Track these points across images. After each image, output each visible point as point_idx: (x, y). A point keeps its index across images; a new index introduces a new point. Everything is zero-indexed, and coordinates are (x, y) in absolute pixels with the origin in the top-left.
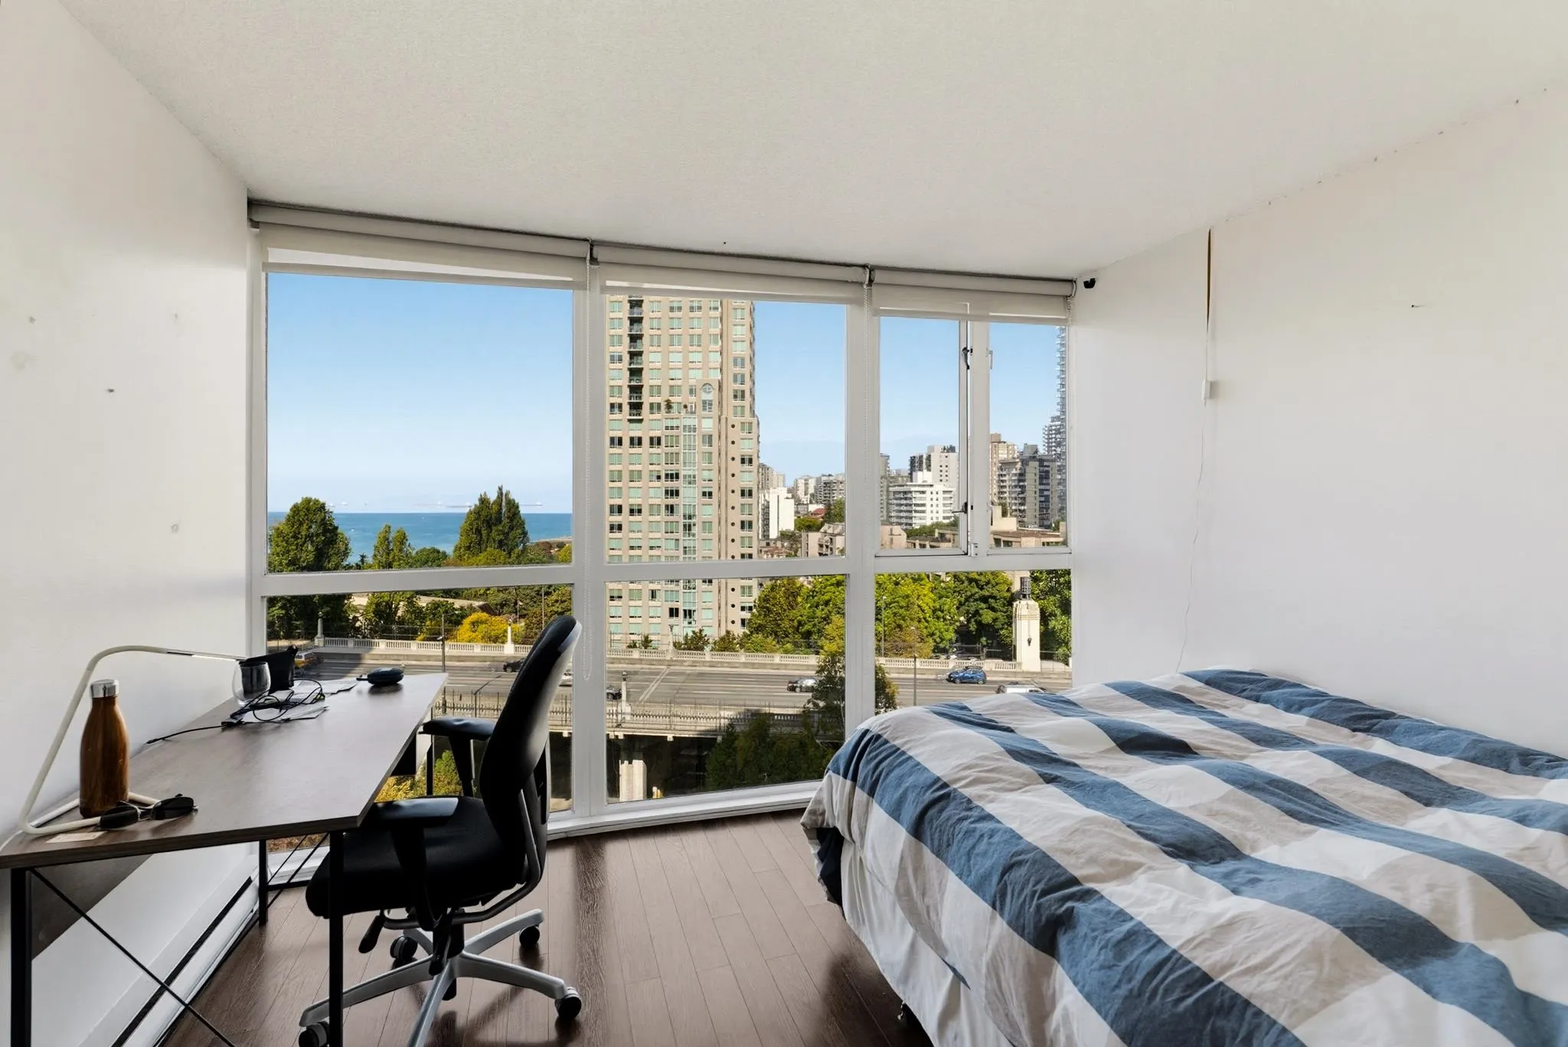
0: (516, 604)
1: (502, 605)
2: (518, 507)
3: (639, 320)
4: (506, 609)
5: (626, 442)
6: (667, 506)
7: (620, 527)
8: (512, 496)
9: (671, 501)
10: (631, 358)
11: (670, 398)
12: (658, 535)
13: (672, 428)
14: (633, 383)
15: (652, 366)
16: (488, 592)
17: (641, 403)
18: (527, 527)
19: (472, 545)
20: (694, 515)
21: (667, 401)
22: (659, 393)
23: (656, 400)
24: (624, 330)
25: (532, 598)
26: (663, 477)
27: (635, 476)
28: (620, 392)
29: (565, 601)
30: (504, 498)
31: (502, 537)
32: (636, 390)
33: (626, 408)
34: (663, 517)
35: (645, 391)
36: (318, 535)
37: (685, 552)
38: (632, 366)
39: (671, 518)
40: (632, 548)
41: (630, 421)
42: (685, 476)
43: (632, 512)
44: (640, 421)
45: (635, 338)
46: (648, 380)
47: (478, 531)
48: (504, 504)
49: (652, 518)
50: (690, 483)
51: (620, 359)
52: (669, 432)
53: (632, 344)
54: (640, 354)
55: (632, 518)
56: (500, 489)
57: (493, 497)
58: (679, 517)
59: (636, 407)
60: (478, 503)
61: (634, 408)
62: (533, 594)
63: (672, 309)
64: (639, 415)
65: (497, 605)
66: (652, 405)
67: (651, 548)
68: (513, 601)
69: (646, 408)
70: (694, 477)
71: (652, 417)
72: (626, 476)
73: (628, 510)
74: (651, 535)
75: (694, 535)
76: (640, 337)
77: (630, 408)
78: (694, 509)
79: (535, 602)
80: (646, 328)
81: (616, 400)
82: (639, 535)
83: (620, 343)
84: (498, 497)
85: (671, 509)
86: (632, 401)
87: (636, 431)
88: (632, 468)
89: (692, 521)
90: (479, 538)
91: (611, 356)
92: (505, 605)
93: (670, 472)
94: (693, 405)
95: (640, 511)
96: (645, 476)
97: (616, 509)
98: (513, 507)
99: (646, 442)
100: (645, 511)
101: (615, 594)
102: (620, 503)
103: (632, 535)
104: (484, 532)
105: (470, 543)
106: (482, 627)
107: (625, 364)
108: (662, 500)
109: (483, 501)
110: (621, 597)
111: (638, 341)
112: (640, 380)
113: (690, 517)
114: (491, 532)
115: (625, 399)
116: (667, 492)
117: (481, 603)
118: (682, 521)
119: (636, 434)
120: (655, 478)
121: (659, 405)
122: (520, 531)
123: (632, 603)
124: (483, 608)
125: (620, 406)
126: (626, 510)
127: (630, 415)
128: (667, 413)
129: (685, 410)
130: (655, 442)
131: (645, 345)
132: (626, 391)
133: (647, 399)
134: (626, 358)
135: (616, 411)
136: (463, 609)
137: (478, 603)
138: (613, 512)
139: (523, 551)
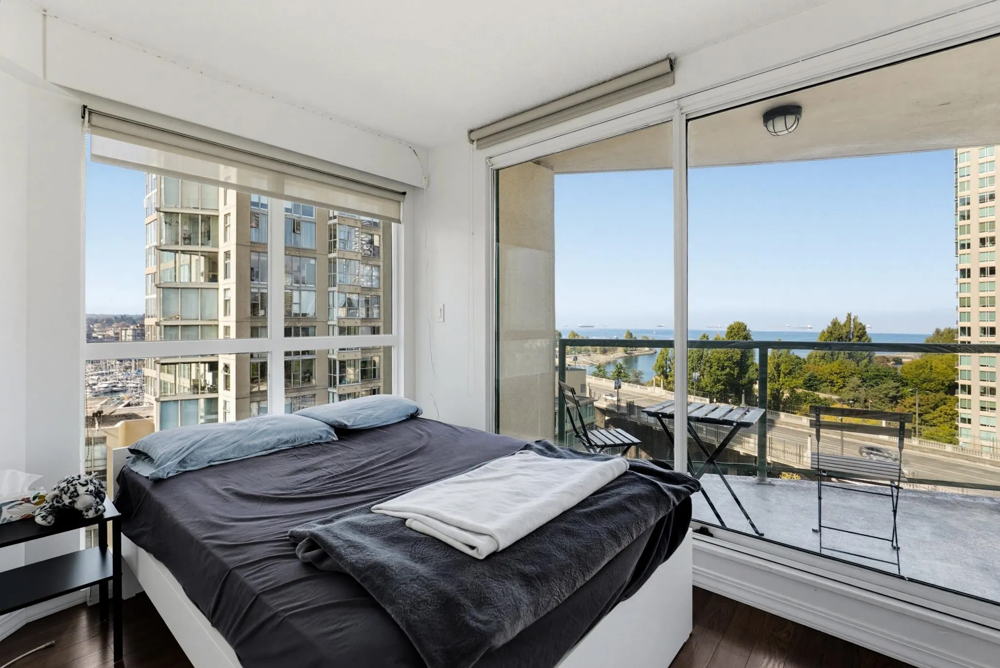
0: (866, 401)
2: (864, 329)
8: (859, 321)
16: (840, 390)
25: (880, 399)
28: (992, 227)
29: (923, 406)
30: (852, 323)
48: (852, 326)
51: (992, 197)
56: (849, 315)
57: (842, 320)
60: (830, 325)
62: (882, 396)
68: (864, 399)
79: (884, 402)
81: (986, 235)
84: (847, 321)
91: (980, 197)
97: (988, 331)
98: (861, 329)
101: (987, 406)
102: (992, 326)
109: (835, 323)
110: (994, 409)
117: (837, 397)
124: (839, 401)
125: (992, 239)
135: (988, 243)
136: (825, 399)
137: (835, 397)
138: (985, 333)
139: (870, 361)
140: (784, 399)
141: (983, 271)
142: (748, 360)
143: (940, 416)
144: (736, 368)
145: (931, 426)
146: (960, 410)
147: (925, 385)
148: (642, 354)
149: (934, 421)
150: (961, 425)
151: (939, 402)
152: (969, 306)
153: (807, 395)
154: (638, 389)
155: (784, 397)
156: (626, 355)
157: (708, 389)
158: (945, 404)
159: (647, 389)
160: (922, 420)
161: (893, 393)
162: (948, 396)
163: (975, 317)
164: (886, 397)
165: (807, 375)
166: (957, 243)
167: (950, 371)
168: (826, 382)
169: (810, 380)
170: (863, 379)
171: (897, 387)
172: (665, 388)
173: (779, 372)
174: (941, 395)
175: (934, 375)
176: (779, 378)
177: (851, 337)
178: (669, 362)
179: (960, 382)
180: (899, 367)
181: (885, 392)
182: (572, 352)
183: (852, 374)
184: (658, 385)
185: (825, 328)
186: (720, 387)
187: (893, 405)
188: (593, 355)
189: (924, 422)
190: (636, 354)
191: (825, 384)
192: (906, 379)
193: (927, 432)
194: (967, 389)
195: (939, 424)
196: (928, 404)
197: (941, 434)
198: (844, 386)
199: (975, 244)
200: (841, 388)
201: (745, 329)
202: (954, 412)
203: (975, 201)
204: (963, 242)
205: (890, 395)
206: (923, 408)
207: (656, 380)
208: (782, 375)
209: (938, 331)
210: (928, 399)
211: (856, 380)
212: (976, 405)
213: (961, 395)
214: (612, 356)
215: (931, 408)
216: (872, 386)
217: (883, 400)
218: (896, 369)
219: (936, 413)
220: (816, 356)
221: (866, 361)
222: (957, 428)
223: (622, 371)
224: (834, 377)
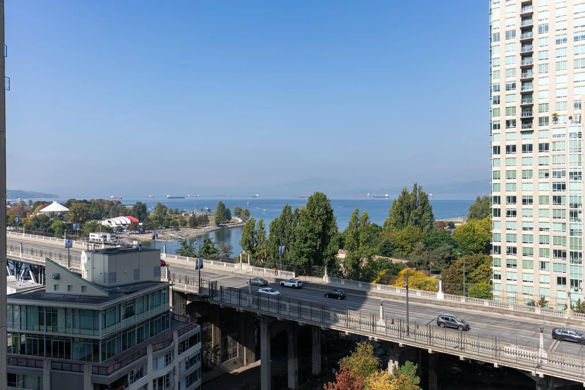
0: (428, 263)
1: (420, 264)
2: (427, 198)
3: (530, 55)
4: (421, 267)
5: (519, 149)
6: (555, 198)
7: (514, 213)
8: (423, 191)
9: (558, 193)
10: (523, 85)
11: (557, 112)
12: (547, 220)
13: (559, 136)
14: (524, 104)
15: (541, 88)
16: (409, 254)
17: (532, 118)
18: (433, 211)
19: (398, 223)
20: (580, 204)
21: (554, 115)
22: (547, 110)
23: (543, 115)
24: (517, 63)
26: (551, 174)
27: (527, 174)
28: (514, 112)
30: (418, 191)
31: (417, 218)
32: (527, 109)
33: (519, 123)
34: (551, 205)
35: (535, 109)
36: (323, 215)
37: (572, 234)
38: (524, 91)
39: (558, 207)
40: (524, 229)
41: (522, 132)
42: (571, 174)
43: (524, 201)
44: (532, 132)
45: (525, 69)
46: (536, 100)
47: (402, 214)
48: (418, 195)
49: (541, 206)
50: (576, 179)
51: (514, 86)
52: (556, 139)
53: (524, 74)
54: (530, 80)
55: (525, 206)
56: (415, 185)
57: (410, 191)
58: (566, 206)
59: (527, 121)
60: (401, 195)
61: (526, 123)
62: (440, 258)
63: (558, 42)
64: (530, 127)
65: (415, 263)
66: (541, 119)
67: (541, 230)
69: (535, 122)
70: (580, 173)
71: (541, 128)
72: (519, 175)
73: (521, 201)
74: (541, 219)
75: (579, 221)
76: (531, 67)
77: (522, 123)
78: (580, 200)
79: (441, 263)
80: (535, 60)
81: (510, 118)
82: (531, 219)
83: (514, 74)
84: (414, 191)
85: (558, 200)
86: (524, 117)
87: (528, 140)
88: (525, 168)
89: (579, 209)
90: (402, 218)
91: (507, 85)
92: (421, 264)
93: (557, 170)
94: (578, 116)
95: (531, 201)
96: (536, 173)
97: (511, 200)
98: (424, 198)
99: (536, 148)
100: (536, 200)
101: (511, 263)
102: (514, 195)
103: (525, 219)
104: (406, 215)
105: (397, 221)
106: (411, 278)
107: (518, 89)
108: (551, 193)
109: (404, 193)
110: (516, 265)
111: (529, 71)
112: (531, 101)
113: (576, 206)
114: (410, 214)
115: (518, 116)
116: (554, 186)
117: (406, 261)
118: (568, 209)
119: (527, 142)
120: (543, 175)
121: (547, 118)
122: (429, 214)
123: (525, 271)
124: (410, 265)
125: (514, 122)
126: (519, 200)
127: (522, 128)
128: (554, 124)
129: (570, 121)
130: (543, 147)
131: (534, 73)
132: (519, 110)
133: (536, 114)
134: (519, 84)
135: (511, 125)
136: (397, 264)
137: (404, 262)
138: (509, 202)
139: (431, 228)
140: (363, 267)
141: (508, 147)
142: (329, 231)
143: (480, 274)
144: (318, 240)
145: (474, 283)
146: (494, 268)
147: (469, 246)
148: (235, 225)
149: (476, 278)
150: (494, 281)
151: (479, 261)
152: (499, 179)
153: (382, 261)
154: (224, 267)
155: (363, 265)
156: (218, 228)
157: (292, 262)
158: (483, 263)
159: (234, 266)
160: (468, 278)
161: (448, 255)
162: (486, 256)
163: (503, 187)
164: (443, 258)
165: (383, 241)
166: (491, 123)
167: (486, 233)
168: (398, 247)
169: (385, 246)
170: (426, 243)
171: (451, 249)
172: (252, 264)
173: (358, 240)
174: (480, 255)
175: (476, 237)
176: (359, 246)
177: (417, 205)
178: (255, 236)
179: (494, 244)
180: (453, 230)
181: (442, 254)
182: (158, 226)
183: (418, 240)
184: (244, 261)
185: (397, 198)
186: (304, 259)
187: (447, 265)
188: (182, 229)
189: (469, 279)
190: (230, 226)
191: (397, 249)
192: (457, 242)
193: (471, 288)
194: (498, 249)
195: (480, 280)
196: (472, 264)
197: (481, 290)
198: (412, 250)
199: (503, 125)
200: (410, 252)
201: (325, 199)
202: (489, 269)
203: (503, 88)
204: (495, 123)
205: (446, 257)
206: (469, 268)
207: (243, 255)
208: (361, 244)
209: (478, 199)
210: (472, 259)
211: (420, 245)
212: (504, 264)
213: (494, 256)
214: (203, 230)
215: (474, 267)
216: (433, 249)
217: (441, 261)
218: (450, 232)
219: (477, 271)
220: (390, 224)
221: (428, 226)
222: (491, 283)
223: (211, 246)
224: (404, 243)
